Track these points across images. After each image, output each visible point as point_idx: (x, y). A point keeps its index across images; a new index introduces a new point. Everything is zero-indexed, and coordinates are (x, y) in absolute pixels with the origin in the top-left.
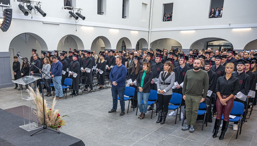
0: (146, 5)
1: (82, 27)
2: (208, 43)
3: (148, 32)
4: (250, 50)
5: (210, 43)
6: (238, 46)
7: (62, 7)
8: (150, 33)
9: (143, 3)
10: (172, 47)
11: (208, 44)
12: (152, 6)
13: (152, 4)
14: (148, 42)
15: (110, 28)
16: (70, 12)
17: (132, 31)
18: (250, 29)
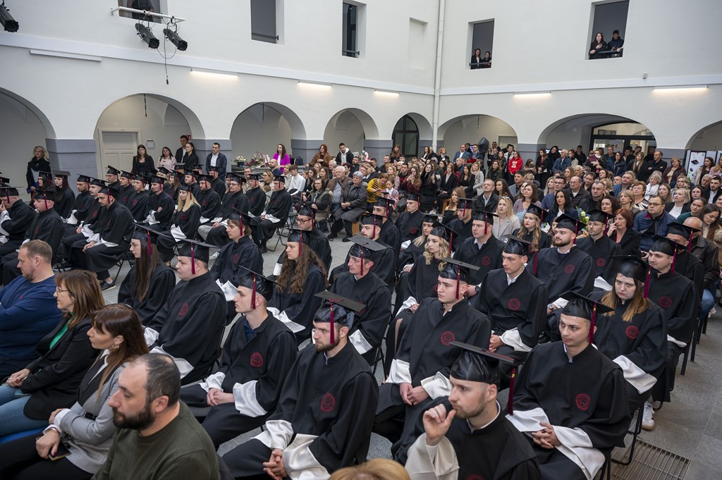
0: (424, 24)
1: (194, 73)
2: (593, 128)
3: (432, 98)
4: (706, 152)
5: (599, 131)
6: (671, 140)
7: (110, 10)
8: (437, 98)
9: (412, 20)
10: (500, 137)
11: (596, 132)
12: (441, 29)
13: (441, 23)
14: (433, 123)
15: (299, 81)
16: (139, 27)
17: (376, 93)
18: (704, 89)
